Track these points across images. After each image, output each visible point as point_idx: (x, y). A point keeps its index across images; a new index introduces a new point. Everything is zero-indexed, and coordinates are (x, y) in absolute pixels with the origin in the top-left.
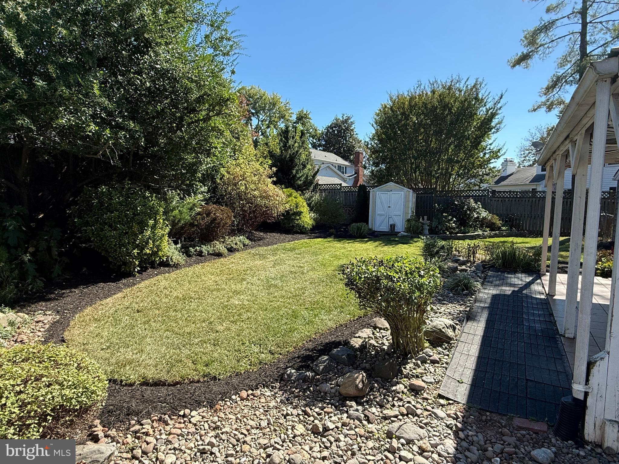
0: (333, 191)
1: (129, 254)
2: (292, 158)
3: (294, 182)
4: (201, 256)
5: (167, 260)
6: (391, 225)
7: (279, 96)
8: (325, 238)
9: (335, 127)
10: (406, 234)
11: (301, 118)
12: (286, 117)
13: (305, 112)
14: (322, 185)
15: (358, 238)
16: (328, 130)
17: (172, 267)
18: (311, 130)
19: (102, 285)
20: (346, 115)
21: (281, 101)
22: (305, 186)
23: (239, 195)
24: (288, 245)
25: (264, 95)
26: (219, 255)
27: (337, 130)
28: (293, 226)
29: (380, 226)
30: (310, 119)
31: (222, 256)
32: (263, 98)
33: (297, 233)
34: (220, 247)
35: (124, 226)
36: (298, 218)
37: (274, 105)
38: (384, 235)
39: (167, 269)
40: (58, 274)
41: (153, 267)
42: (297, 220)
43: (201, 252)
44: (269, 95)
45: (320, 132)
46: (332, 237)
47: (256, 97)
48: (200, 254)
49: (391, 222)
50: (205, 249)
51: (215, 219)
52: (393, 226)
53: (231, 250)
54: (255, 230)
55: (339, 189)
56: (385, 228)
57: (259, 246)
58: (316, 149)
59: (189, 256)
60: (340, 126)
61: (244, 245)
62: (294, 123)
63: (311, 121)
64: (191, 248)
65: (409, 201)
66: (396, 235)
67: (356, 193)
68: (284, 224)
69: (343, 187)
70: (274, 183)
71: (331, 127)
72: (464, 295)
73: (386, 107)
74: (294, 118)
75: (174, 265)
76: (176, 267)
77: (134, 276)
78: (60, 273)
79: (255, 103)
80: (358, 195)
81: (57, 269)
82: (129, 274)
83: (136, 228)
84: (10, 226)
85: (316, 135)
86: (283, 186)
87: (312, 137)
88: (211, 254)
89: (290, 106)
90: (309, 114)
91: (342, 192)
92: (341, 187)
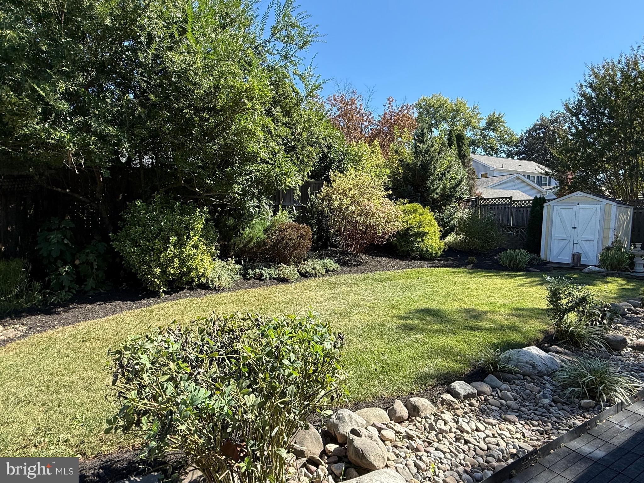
0: (500, 207)
1: (151, 273)
3: (428, 195)
4: (260, 280)
5: (207, 282)
6: (573, 255)
7: (464, 100)
8: (457, 267)
9: (539, 129)
10: (597, 269)
11: (492, 124)
12: (473, 123)
13: (497, 116)
14: (488, 199)
15: (505, 271)
16: (529, 133)
17: (212, 290)
18: (506, 136)
19: (129, 302)
20: (556, 112)
21: (467, 106)
22: (442, 200)
23: (332, 211)
25: (445, 102)
26: (284, 280)
27: (543, 133)
28: (412, 250)
29: (558, 254)
30: (504, 122)
31: (287, 281)
32: (445, 106)
33: (415, 259)
34: (289, 271)
35: (149, 242)
36: (420, 240)
37: (457, 111)
38: (561, 268)
39: (204, 291)
40: (92, 288)
41: (191, 289)
42: (419, 242)
43: (262, 275)
44: (451, 101)
45: (518, 137)
46: (470, 266)
47: (436, 106)
48: (260, 277)
49: (577, 250)
50: (266, 272)
51: (283, 239)
52: (576, 257)
53: (305, 275)
54: (364, 254)
55: (508, 205)
56: (566, 259)
57: (350, 272)
58: (513, 158)
60: (547, 126)
61: (327, 271)
62: (484, 129)
63: (505, 125)
64: (250, 270)
66: (581, 270)
67: (529, 209)
68: (401, 247)
69: (514, 201)
70: (389, 197)
71: (534, 130)
72: (580, 407)
73: (582, 86)
74: (483, 124)
75: (215, 287)
76: (216, 291)
77: (159, 296)
78: (94, 287)
79: (436, 112)
80: (531, 211)
81: (91, 283)
82: (155, 294)
83: (158, 244)
84: (53, 239)
85: (511, 142)
86: (406, 200)
87: (506, 144)
88: (274, 278)
89: (480, 111)
90: (502, 117)
91: (513, 208)
92: (511, 201)
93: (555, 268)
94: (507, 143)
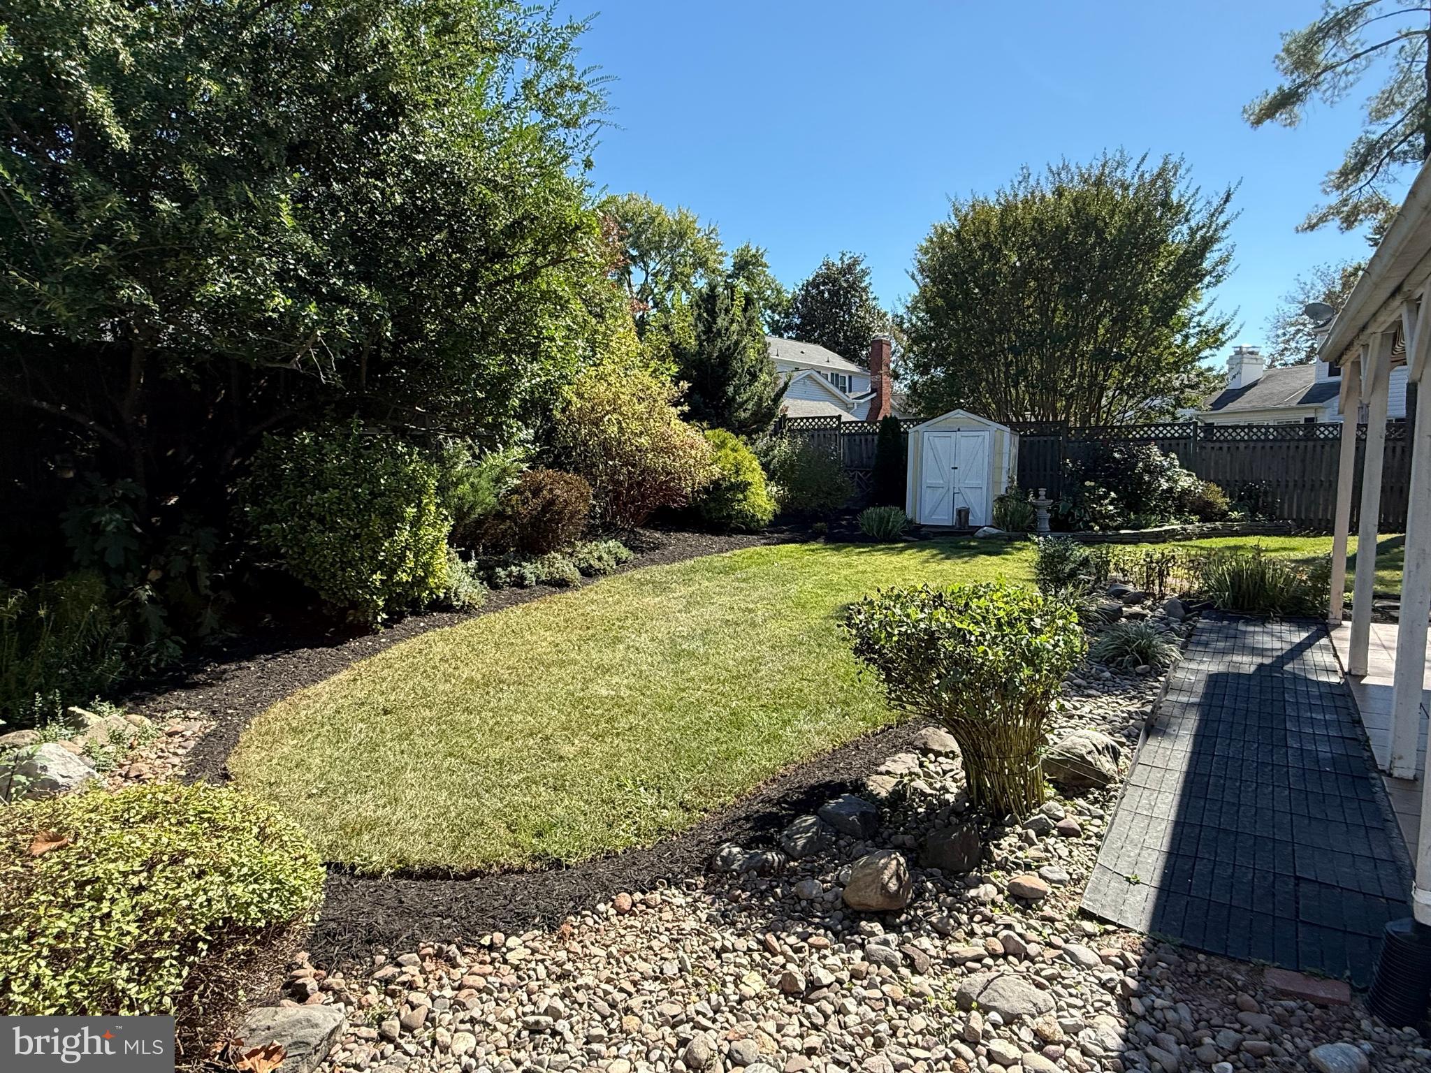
0: (821, 433)
1: (363, 584)
2: (726, 358)
3: (731, 414)
4: (522, 587)
5: (447, 597)
6: (959, 512)
7: (692, 215)
8: (804, 541)
9: (824, 284)
10: (996, 531)
11: (745, 265)
12: (710, 263)
13: (754, 251)
14: (796, 419)
15: (881, 542)
16: (807, 290)
17: (458, 612)
18: (769, 292)
19: (305, 653)
20: (849, 255)
21: (696, 225)
22: (755, 423)
23: (605, 446)
24: (718, 560)
25: (658, 214)
26: (562, 584)
27: (829, 291)
28: (729, 516)
29: (933, 512)
30: (765, 266)
31: (568, 586)
32: (657, 221)
33: (738, 531)
34: (563, 565)
35: (351, 520)
36: (741, 496)
37: (682, 236)
38: (943, 534)
39: (446, 616)
40: (212, 628)
41: (416, 613)
42: (739, 501)
43: (522, 577)
44: (670, 215)
45: (790, 296)
46: (821, 539)
47: (640, 220)
48: (520, 582)
49: (960, 505)
50: (529, 570)
51: (551, 503)
52: (963, 514)
53: (588, 573)
54: (643, 527)
55: (835, 429)
56: (944, 518)
57: (653, 562)
58: (781, 336)
59: (494, 586)
60: (836, 280)
61: (618, 561)
62: (729, 276)
63: (768, 271)
64: (498, 570)
65: (1001, 454)
66: (972, 534)
67: (876, 438)
68: (709, 511)
69: (845, 423)
70: (685, 417)
71: (814, 284)
72: (1138, 674)
73: (944, 231)
74: (728, 265)
75: (462, 607)
76: (466, 612)
77: (376, 632)
78: (217, 627)
79: (639, 234)
80: (879, 441)
81: (210, 618)
82: (365, 629)
83: (377, 525)
84: (108, 524)
85: (779, 304)
86: (705, 424)
87: (770, 308)
88: (543, 582)
89: (720, 239)
90: (762, 255)
91: (843, 435)
92: (840, 423)
93: (936, 534)
94: (773, 308)
